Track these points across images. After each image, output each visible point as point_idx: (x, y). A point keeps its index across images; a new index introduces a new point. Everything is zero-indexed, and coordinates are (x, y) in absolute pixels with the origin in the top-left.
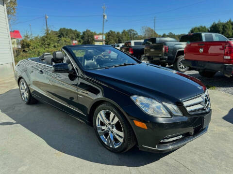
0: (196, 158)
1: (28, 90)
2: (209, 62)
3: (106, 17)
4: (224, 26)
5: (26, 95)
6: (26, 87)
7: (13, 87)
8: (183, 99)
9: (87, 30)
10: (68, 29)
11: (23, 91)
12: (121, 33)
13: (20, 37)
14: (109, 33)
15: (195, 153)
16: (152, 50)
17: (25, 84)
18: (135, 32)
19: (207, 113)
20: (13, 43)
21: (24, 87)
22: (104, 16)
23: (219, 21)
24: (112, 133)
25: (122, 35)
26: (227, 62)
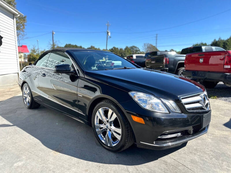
0: (196, 158)
1: (31, 94)
2: (209, 72)
3: (109, 34)
4: (224, 43)
5: (29, 99)
6: (29, 91)
7: (17, 95)
8: (181, 96)
9: (91, 46)
10: (73, 45)
11: (25, 95)
12: (124, 50)
13: (28, 51)
14: (112, 49)
15: (195, 154)
16: (153, 62)
17: (27, 88)
18: (137, 49)
19: (207, 112)
20: (20, 57)
21: (27, 91)
22: (108, 33)
23: (220, 39)
24: (110, 130)
25: (125, 51)
26: (228, 71)
